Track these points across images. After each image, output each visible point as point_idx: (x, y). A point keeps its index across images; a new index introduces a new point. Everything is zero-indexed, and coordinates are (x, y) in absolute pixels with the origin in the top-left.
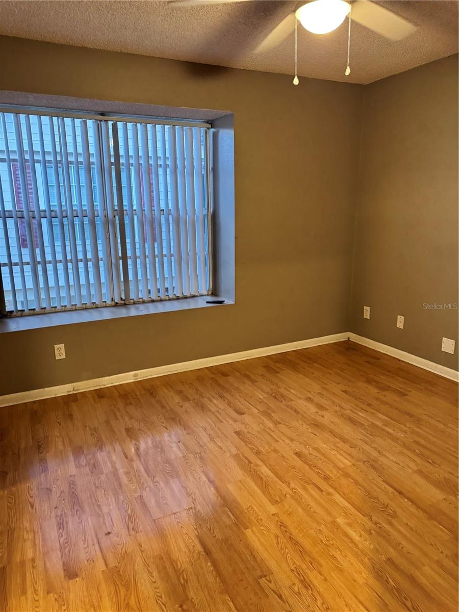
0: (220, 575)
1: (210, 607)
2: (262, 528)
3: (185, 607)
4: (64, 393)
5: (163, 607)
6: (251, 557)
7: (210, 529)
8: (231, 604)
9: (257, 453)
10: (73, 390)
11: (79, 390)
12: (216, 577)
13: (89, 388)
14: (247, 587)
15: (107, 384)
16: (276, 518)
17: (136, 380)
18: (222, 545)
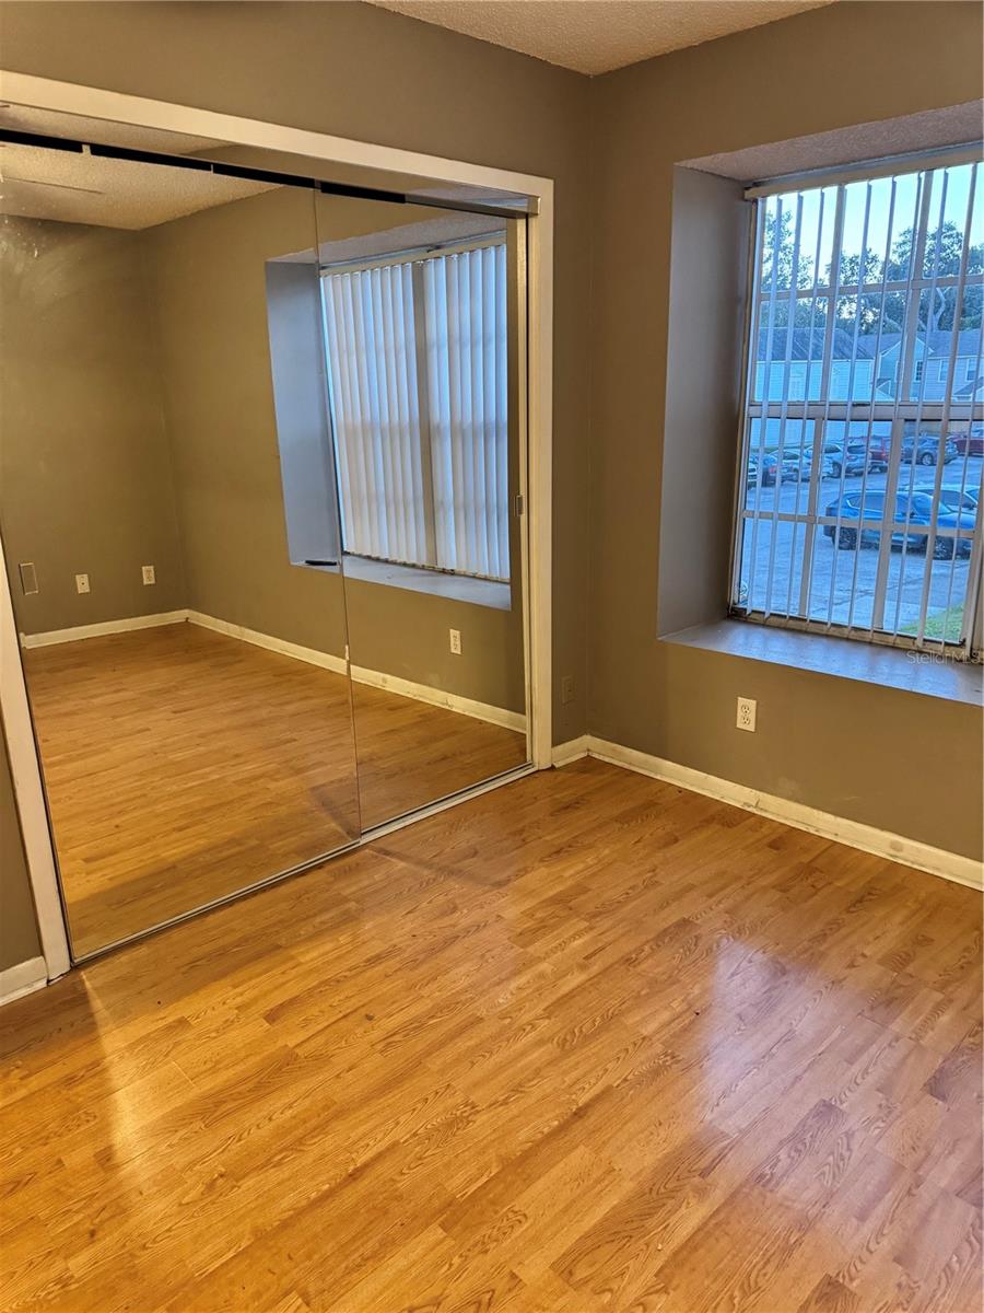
0: (300, 1214)
1: (223, 1220)
2: (456, 1261)
3: (221, 1181)
4: (739, 802)
5: (220, 1150)
6: (359, 1260)
7: (420, 1159)
8: (231, 1254)
9: (762, 1176)
10: (756, 806)
11: (766, 811)
12: (295, 1209)
13: (786, 818)
14: (274, 1273)
15: (824, 831)
16: (501, 1285)
17: (891, 859)
18: (382, 1193)
